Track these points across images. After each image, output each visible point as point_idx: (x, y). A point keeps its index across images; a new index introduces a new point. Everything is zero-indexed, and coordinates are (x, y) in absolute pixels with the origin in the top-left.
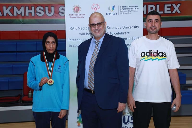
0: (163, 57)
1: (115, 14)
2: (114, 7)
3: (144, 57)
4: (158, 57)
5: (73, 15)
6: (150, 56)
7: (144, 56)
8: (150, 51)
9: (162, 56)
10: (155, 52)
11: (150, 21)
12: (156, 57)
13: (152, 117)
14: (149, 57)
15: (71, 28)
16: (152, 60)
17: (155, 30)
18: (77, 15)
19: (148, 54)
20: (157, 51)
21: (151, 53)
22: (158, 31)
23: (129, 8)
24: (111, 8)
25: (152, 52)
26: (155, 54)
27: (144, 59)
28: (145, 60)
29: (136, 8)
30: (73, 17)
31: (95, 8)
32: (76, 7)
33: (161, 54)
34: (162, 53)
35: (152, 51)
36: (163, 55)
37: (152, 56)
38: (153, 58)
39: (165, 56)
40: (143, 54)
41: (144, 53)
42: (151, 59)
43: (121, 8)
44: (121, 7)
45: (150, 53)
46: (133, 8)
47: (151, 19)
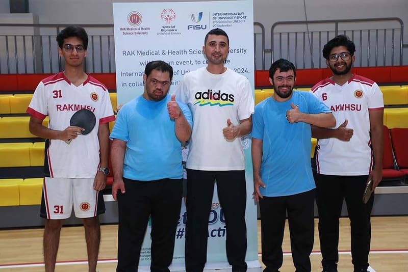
0: (228, 102)
1: (204, 27)
2: (201, 14)
3: (199, 100)
4: (221, 101)
5: (128, 29)
6: (208, 98)
7: (200, 98)
8: (209, 90)
9: (226, 99)
11: (213, 45)
12: (218, 101)
14: (207, 101)
15: (124, 53)
16: (211, 105)
18: (136, 29)
19: (206, 96)
20: (220, 91)
21: (210, 95)
23: (229, 16)
24: (197, 17)
25: (211, 93)
26: (216, 96)
27: (199, 104)
28: (201, 105)
29: (240, 16)
30: (128, 34)
31: (168, 16)
32: (133, 15)
33: (224, 97)
34: (227, 95)
35: (211, 90)
36: (229, 98)
37: (211, 99)
38: (213, 102)
39: (231, 100)
40: (198, 96)
41: (200, 93)
42: (210, 103)
43: (215, 16)
44: (214, 14)
45: (208, 93)
46: (235, 16)
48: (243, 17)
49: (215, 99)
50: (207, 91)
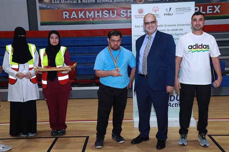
0: (207, 49)
1: (171, 14)
2: (170, 8)
3: (191, 50)
4: (203, 49)
5: (137, 16)
6: (196, 48)
7: (191, 48)
8: (196, 44)
9: (206, 48)
10: (201, 45)
11: (195, 20)
12: (201, 49)
13: (195, 96)
14: (196, 50)
15: (136, 26)
16: (198, 52)
17: (199, 27)
18: (141, 16)
19: (194, 47)
20: (202, 44)
21: (197, 46)
22: (202, 28)
23: (183, 9)
24: (169, 10)
25: (198, 45)
26: (200, 47)
27: (191, 51)
28: (192, 52)
29: (188, 9)
30: (137, 18)
31: (156, 10)
32: (140, 10)
33: (205, 47)
34: (206, 46)
35: (197, 44)
36: (207, 47)
37: (198, 48)
38: (199, 50)
39: (208, 48)
40: (190, 47)
41: (191, 46)
43: (177, 9)
44: (176, 9)
46: (186, 9)
47: (196, 19)
48: (190, 10)
49: (200, 48)
50: (195, 45)
